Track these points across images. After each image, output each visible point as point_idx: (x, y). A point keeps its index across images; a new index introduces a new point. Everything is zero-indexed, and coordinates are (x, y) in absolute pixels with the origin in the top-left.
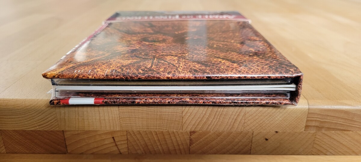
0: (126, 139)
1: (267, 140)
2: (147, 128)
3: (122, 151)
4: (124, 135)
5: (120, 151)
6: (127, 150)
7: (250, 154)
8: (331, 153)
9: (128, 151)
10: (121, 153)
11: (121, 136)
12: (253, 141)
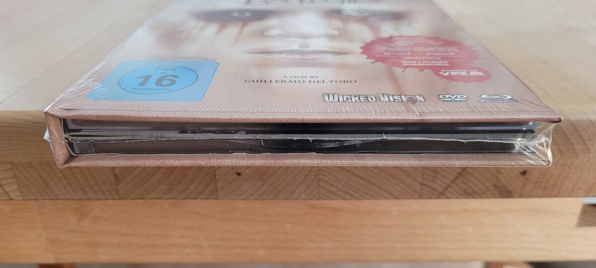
0: (13, 176)
1: (239, 174)
2: (41, 158)
3: (12, 196)
4: (9, 169)
5: (9, 196)
6: (19, 194)
7: (217, 198)
8: (352, 196)
9: (22, 195)
10: (11, 199)
11: (4, 170)
12: (217, 177)
